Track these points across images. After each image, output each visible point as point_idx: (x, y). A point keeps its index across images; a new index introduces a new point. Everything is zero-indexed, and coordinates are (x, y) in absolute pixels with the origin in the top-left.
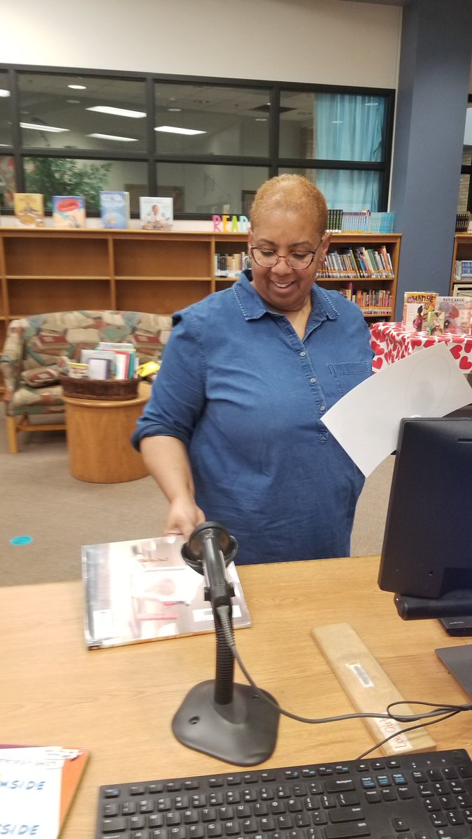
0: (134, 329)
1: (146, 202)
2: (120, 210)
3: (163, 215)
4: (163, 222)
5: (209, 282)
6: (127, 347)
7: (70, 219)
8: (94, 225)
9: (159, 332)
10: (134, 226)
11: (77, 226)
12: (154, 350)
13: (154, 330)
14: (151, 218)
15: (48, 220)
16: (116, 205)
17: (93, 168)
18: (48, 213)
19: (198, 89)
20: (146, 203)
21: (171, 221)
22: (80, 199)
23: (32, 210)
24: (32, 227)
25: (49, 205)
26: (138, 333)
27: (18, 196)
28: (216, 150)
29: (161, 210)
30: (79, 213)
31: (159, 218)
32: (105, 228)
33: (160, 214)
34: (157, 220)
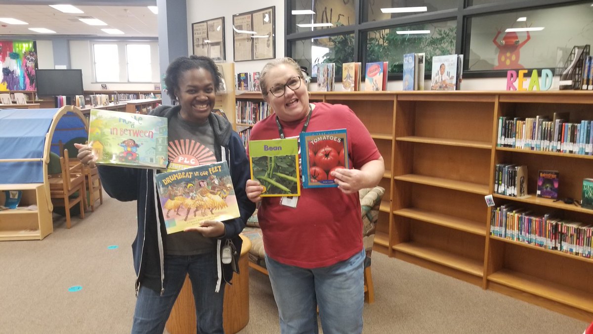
1: (435, 61)
2: (411, 71)
3: (448, 74)
4: (448, 81)
7: (373, 82)
14: (439, 78)
16: (410, 66)
21: (455, 80)
24: (349, 91)
27: (346, 65)
29: (447, 69)
30: (379, 77)
31: (445, 77)
33: (445, 73)
34: (443, 79)
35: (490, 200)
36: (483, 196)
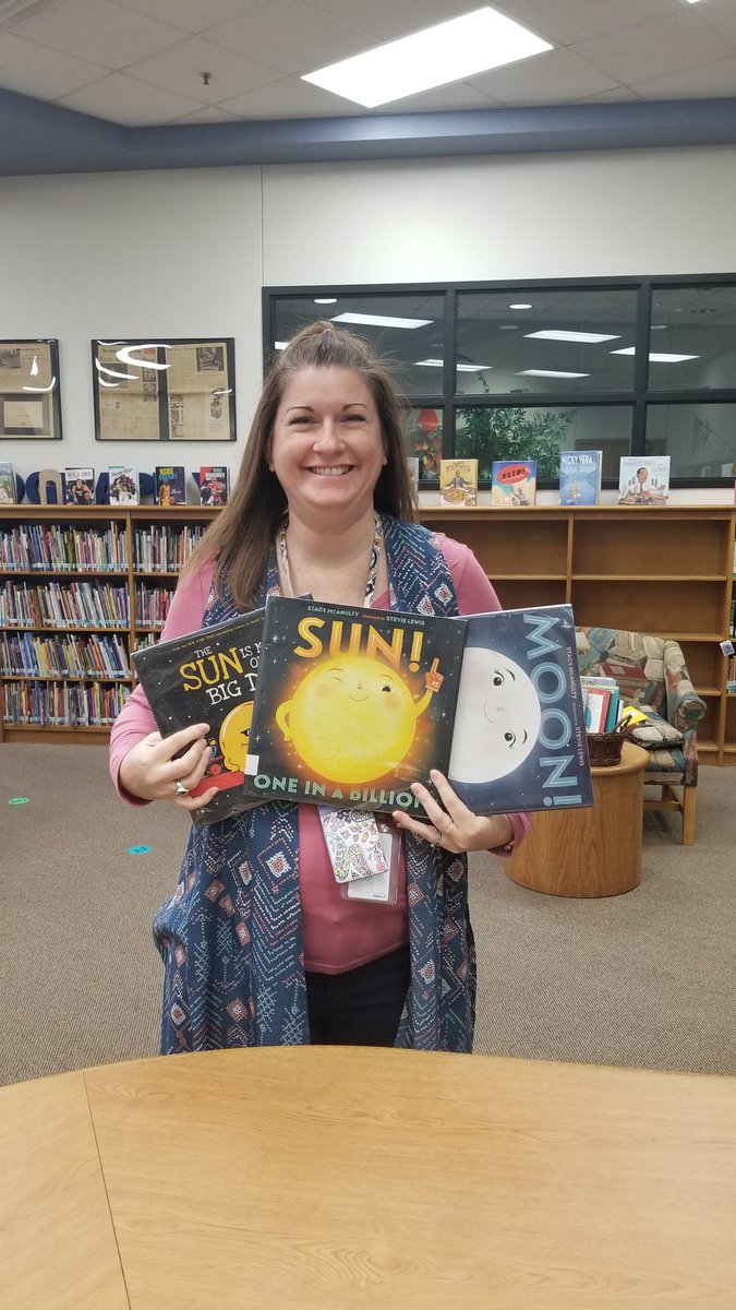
0: (604, 656)
1: (626, 464)
2: (589, 478)
3: (654, 482)
4: (654, 492)
5: (723, 584)
6: (606, 683)
7: (514, 493)
8: (547, 500)
9: (644, 661)
10: (608, 500)
11: (524, 503)
12: (635, 688)
13: (636, 657)
14: (635, 488)
15: (483, 496)
16: (583, 470)
17: (548, 418)
18: (484, 486)
19: (703, 292)
20: (629, 466)
21: (666, 491)
22: (528, 465)
23: (462, 482)
24: (462, 506)
25: (486, 474)
26: (609, 660)
27: (445, 464)
28: (713, 381)
29: (651, 476)
30: (528, 485)
31: (647, 486)
32: (563, 503)
33: (649, 480)
34: (644, 490)
35: (727, 647)
36: (718, 643)
